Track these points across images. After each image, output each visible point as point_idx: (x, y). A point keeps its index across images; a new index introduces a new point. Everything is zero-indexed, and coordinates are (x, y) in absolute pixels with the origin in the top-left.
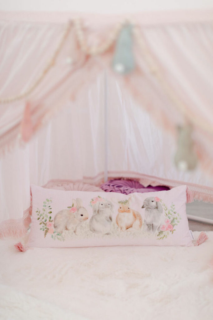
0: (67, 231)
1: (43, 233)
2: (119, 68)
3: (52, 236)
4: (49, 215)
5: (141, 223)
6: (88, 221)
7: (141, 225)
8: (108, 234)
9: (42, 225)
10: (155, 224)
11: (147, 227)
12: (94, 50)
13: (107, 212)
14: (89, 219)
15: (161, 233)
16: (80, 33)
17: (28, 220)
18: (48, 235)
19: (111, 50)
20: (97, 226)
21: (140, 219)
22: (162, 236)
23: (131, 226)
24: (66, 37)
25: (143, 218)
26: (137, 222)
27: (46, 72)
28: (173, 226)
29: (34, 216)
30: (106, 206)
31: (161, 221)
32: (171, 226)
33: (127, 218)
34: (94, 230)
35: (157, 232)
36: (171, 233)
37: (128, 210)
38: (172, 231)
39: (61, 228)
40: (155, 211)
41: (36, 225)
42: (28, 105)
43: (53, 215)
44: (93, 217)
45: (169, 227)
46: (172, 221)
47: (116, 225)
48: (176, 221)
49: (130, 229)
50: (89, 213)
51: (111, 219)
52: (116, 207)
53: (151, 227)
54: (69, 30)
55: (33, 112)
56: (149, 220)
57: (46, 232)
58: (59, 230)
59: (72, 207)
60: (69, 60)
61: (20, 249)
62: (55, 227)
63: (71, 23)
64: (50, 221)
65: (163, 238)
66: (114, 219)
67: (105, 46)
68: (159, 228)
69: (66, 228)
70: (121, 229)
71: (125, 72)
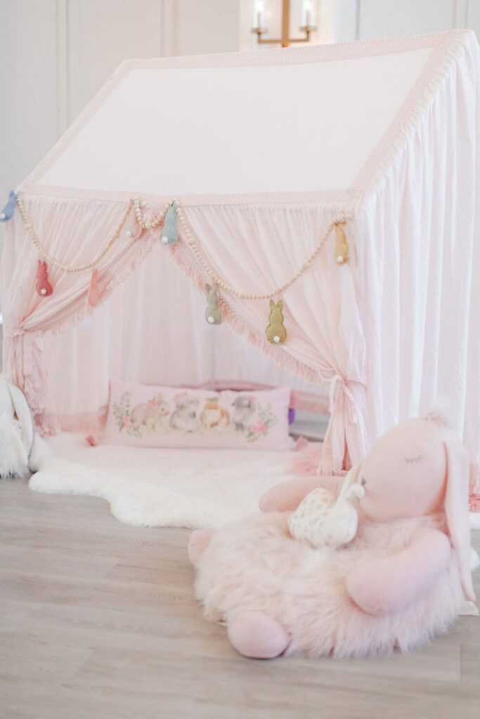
0: (144, 427)
1: (118, 427)
2: (165, 239)
3: (128, 432)
4: (126, 409)
5: (228, 421)
6: (169, 417)
7: (228, 424)
8: (190, 431)
9: (118, 419)
10: (246, 424)
11: (234, 427)
12: (147, 225)
13: (192, 408)
14: (171, 413)
15: (251, 434)
16: (138, 210)
17: (104, 419)
18: (124, 430)
19: (161, 224)
20: (179, 422)
21: (228, 417)
22: (252, 438)
23: (217, 424)
24: (128, 213)
25: (232, 416)
26: (224, 420)
27: (111, 243)
28: (267, 428)
29: (111, 410)
30: (192, 402)
31: (253, 420)
32: (264, 427)
33: (213, 416)
34: (174, 427)
35: (246, 433)
36: (263, 435)
37: (216, 408)
38: (265, 434)
39: (139, 422)
40: (246, 410)
41: (112, 421)
42: (95, 273)
43: (130, 409)
44: (174, 413)
45: (262, 428)
46: (266, 423)
47: (200, 422)
48: (271, 424)
49: (215, 427)
50: (172, 408)
51: (194, 415)
52: (203, 403)
53: (239, 426)
54: (130, 208)
55: (99, 280)
56: (238, 419)
57: (122, 426)
58: (136, 425)
59: (153, 402)
60: (129, 233)
61: (91, 443)
62: (132, 421)
63: (132, 202)
64: (127, 415)
65: (253, 440)
66: (198, 416)
67: (156, 221)
68: (249, 429)
69: (144, 423)
70: (206, 426)
71: (169, 242)
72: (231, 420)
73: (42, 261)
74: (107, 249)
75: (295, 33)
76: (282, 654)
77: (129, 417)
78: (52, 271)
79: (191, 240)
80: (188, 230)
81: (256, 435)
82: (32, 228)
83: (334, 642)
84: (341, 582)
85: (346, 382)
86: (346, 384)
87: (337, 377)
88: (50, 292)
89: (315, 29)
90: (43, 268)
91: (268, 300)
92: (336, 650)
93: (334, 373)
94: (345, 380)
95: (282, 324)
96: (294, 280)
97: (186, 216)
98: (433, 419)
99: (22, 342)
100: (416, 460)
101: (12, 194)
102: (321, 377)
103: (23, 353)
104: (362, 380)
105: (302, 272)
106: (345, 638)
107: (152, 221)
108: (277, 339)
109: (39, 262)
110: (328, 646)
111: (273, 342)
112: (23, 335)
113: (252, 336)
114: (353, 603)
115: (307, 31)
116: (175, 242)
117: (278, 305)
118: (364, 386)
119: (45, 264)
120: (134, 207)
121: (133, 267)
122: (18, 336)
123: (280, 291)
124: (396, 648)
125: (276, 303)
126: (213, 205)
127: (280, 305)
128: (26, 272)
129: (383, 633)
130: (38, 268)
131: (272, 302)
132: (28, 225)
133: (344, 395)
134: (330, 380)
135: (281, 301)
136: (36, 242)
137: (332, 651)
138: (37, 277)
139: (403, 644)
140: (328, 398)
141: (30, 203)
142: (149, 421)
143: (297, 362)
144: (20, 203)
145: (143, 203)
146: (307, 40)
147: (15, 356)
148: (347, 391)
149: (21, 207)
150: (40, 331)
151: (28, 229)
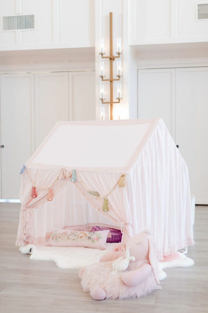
2: (73, 180)
3: (54, 240)
5: (86, 236)
7: (85, 237)
8: (73, 240)
9: (52, 237)
10: (91, 237)
11: (88, 238)
12: (67, 176)
15: (93, 241)
16: (65, 171)
18: (53, 240)
22: (93, 242)
23: (82, 237)
24: (61, 172)
25: (87, 235)
26: (85, 236)
27: (56, 181)
34: (69, 238)
35: (91, 240)
36: (97, 241)
45: (97, 239)
46: (98, 238)
47: (77, 237)
48: (100, 238)
53: (89, 238)
56: (89, 236)
57: (53, 239)
58: (57, 238)
59: (64, 233)
60: (60, 178)
62: (56, 237)
63: (63, 169)
64: (55, 235)
65: (93, 243)
66: (76, 235)
67: (70, 175)
68: (93, 239)
69: (60, 238)
70: (78, 238)
71: (74, 181)
72: (87, 236)
73: (34, 187)
74: (54, 183)
75: (115, 100)
76: (105, 299)
77: (55, 236)
78: (37, 190)
79: (81, 181)
80: (79, 178)
81: (94, 241)
82: (30, 177)
83: (119, 294)
84: (121, 278)
85: (126, 224)
86: (126, 225)
87: (123, 222)
88: (36, 196)
89: (122, 99)
90: (34, 189)
91: (103, 199)
92: (119, 297)
93: (122, 221)
94: (125, 223)
95: (107, 205)
96: (111, 192)
97: (79, 174)
98: (145, 232)
99: (26, 211)
100: (140, 244)
101: (24, 166)
102: (119, 222)
103: (26, 215)
104: (131, 223)
105: (113, 189)
106: (122, 294)
107: (69, 175)
108: (106, 210)
109: (33, 187)
110: (117, 296)
111: (104, 211)
112: (26, 209)
113: (99, 209)
114: (124, 283)
115: (119, 99)
116: (76, 181)
117: (106, 200)
118: (131, 225)
119: (35, 188)
120: (63, 171)
121: (62, 188)
122: (25, 209)
123: (107, 196)
124: (136, 297)
125: (106, 199)
126: (87, 171)
127: (107, 200)
128: (28, 191)
129: (132, 292)
130: (32, 189)
131: (104, 199)
132: (29, 176)
133: (125, 228)
134: (121, 223)
135: (107, 199)
136: (32, 181)
137: (118, 297)
138: (32, 192)
139: (138, 296)
140: (121, 228)
141: (30, 169)
142: (61, 237)
143: (112, 217)
144: (26, 169)
145: (66, 169)
146: (119, 102)
147: (23, 216)
148: (126, 227)
149: (27, 170)
150: (31, 208)
151: (29, 177)
